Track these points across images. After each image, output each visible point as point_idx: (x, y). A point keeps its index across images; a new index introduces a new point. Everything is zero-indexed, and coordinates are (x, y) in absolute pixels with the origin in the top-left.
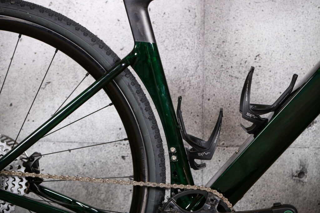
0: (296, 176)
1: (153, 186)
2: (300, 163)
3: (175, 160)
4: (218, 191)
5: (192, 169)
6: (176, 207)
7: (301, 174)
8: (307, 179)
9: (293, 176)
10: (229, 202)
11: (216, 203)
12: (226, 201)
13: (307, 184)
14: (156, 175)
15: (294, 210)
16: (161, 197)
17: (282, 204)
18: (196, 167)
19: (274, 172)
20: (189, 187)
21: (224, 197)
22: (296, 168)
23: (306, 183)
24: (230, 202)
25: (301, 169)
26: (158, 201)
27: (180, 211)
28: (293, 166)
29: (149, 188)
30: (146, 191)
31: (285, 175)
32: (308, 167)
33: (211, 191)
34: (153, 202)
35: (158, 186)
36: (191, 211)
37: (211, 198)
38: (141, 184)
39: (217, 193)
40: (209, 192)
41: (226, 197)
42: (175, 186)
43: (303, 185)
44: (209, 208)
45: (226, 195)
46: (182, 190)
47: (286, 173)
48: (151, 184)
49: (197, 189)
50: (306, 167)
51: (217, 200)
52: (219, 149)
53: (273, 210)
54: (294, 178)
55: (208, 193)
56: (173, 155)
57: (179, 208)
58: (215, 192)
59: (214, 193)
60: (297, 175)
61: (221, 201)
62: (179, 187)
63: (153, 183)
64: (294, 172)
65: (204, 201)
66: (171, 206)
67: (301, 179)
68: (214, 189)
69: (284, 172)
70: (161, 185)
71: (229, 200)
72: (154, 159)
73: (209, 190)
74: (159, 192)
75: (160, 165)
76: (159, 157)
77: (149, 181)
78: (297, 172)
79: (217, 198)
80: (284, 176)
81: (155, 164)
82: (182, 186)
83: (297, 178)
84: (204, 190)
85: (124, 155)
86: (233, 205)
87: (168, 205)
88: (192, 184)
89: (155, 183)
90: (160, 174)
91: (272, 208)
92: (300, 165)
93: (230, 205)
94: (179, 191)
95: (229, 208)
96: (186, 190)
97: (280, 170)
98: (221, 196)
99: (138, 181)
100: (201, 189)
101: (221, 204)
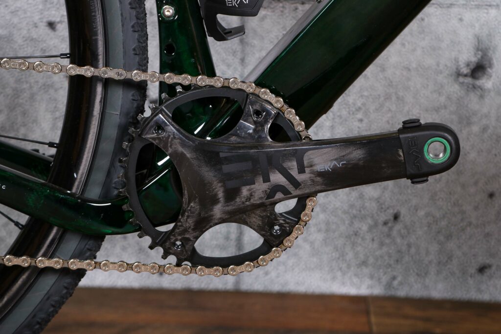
0: (466, 76)
1: (116, 77)
2: (477, 44)
3: (169, 17)
4: (272, 92)
5: (210, 40)
6: (171, 128)
7: (479, 69)
8: (493, 83)
9: (459, 74)
10: (298, 118)
11: (266, 122)
12: (291, 115)
13: (492, 94)
14: (125, 53)
15: (450, 138)
16: (135, 105)
17: (423, 122)
18: (222, 35)
19: (414, 65)
20: (202, 80)
21: (286, 107)
22: (467, 56)
23: (489, 91)
24: (301, 119)
25: (479, 56)
26: (127, 114)
27: (181, 139)
28: (459, 51)
29: (108, 83)
30: (99, 89)
31: (441, 72)
32: (494, 52)
33: (257, 92)
34: (115, 116)
35: (129, 76)
36: (209, 138)
37: (255, 108)
38: (87, 71)
39: (271, 97)
40: (252, 94)
41: (291, 106)
42: (171, 78)
43: (482, 97)
44: (251, 131)
45: (290, 102)
46: (186, 88)
47: (441, 67)
48: (111, 74)
49: (223, 87)
50: (490, 53)
51: (268, 113)
52: (283, 7)
53: (401, 136)
54: (461, 79)
55: (248, 95)
56: (166, 4)
57: (177, 130)
58: (266, 94)
59: (262, 96)
60: (470, 74)
61: (279, 114)
62: (179, 82)
63: (116, 70)
64: (462, 64)
65: (238, 114)
66: (160, 127)
67: (479, 83)
68: (263, 87)
69: (438, 65)
70: (136, 75)
71: (297, 114)
72: (119, 13)
73: (251, 88)
74: (131, 94)
75: (133, 27)
76: (132, 8)
77: (107, 65)
78: (468, 65)
79: (269, 107)
80: (437, 75)
81: (123, 25)
82: (186, 78)
83: (469, 80)
84: (239, 87)
85: (53, 19)
86: (308, 127)
87: (152, 123)
88: (211, 73)
89: (121, 71)
90: (134, 50)
91: (400, 131)
92: (478, 49)
93: (300, 124)
94: (179, 89)
95: (298, 132)
96: (197, 87)
97: (429, 61)
98: (278, 102)
99: (81, 64)
100: (232, 86)
101: (278, 122)
